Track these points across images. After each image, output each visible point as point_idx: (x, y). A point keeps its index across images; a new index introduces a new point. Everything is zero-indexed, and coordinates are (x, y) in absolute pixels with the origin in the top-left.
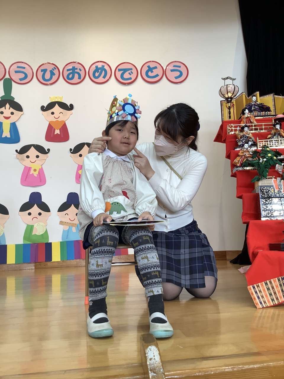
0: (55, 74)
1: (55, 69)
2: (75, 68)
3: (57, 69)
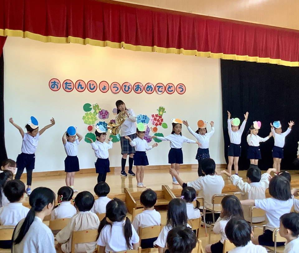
2: (139, 85)
3: (131, 86)
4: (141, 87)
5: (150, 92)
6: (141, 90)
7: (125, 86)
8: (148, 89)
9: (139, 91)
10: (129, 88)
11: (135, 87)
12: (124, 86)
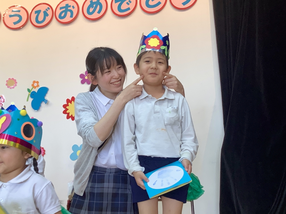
0: (48, 15)
1: (49, 9)
2: (69, 5)
3: (51, 10)
4: (73, 7)
5: (96, 15)
6: (71, 16)
7: (38, 12)
8: (91, 10)
9: (68, 19)
10: (46, 14)
11: (58, 12)
12: (36, 12)
